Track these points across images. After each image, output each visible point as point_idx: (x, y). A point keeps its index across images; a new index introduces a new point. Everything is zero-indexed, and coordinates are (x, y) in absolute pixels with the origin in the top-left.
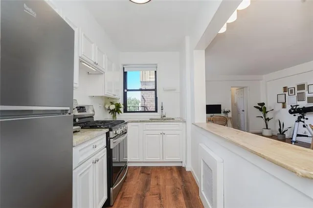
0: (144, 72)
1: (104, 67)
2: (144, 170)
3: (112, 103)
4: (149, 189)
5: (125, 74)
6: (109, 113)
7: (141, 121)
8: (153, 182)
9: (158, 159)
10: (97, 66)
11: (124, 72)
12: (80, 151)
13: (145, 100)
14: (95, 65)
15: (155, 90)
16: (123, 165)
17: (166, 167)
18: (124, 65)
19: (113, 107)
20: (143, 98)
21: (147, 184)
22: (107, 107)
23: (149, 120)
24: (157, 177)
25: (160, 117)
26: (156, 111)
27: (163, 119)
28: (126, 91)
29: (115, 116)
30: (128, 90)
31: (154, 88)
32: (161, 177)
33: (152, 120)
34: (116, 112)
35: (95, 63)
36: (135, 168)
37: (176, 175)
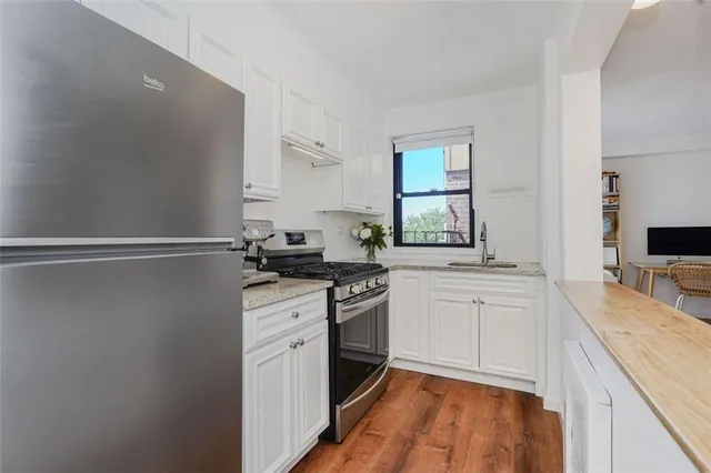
0: (447, 149)
1: (340, 151)
2: (430, 383)
3: (365, 225)
4: (430, 430)
5: (398, 158)
6: (362, 246)
7: (423, 268)
8: (443, 416)
9: (465, 364)
10: (324, 149)
11: (395, 154)
12: (259, 319)
13: (456, 217)
14: (319, 148)
15: (469, 192)
16: (376, 361)
17: (489, 387)
18: (395, 138)
19: (366, 233)
20: (453, 212)
21: (427, 417)
22: (355, 232)
23: (446, 265)
24: (456, 407)
25: (479, 260)
26: (472, 245)
27: (488, 264)
28: (399, 196)
29: (371, 253)
30: (404, 195)
31: (468, 187)
32: (467, 409)
33: (455, 267)
34: (374, 244)
35: (317, 144)
36: (411, 375)
37: (509, 413)
